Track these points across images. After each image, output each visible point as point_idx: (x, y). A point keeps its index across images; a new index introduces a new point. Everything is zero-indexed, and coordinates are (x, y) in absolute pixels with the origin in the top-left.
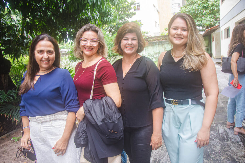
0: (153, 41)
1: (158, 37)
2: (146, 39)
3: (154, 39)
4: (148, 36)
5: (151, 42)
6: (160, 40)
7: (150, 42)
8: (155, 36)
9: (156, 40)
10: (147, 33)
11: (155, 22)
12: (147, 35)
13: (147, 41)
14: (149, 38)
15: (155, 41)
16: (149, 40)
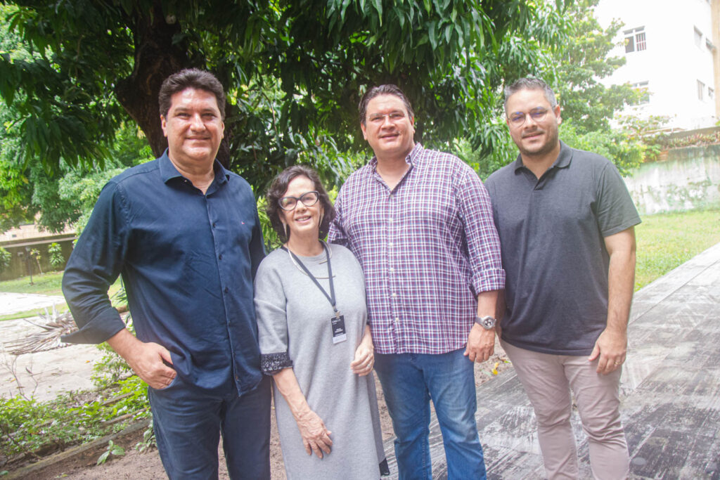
0: (686, 145)
1: (705, 131)
2: (661, 139)
3: (689, 139)
4: (670, 130)
5: (681, 148)
6: (714, 140)
7: (676, 148)
8: (697, 128)
9: (698, 141)
10: (667, 122)
11: (696, 84)
12: (666, 126)
13: (666, 147)
14: (673, 136)
15: (694, 144)
16: (672, 143)
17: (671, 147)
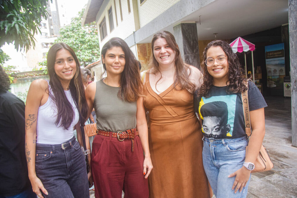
0: (23, 77)
1: (30, 72)
2: (14, 75)
3: (25, 75)
4: (16, 71)
5: (22, 78)
6: (33, 76)
7: (20, 78)
8: (24, 71)
9: (28, 76)
10: (14, 68)
11: (21, 54)
13: (15, 78)
14: (18, 74)
15: (26, 77)
16: (18, 76)
17: (18, 78)
